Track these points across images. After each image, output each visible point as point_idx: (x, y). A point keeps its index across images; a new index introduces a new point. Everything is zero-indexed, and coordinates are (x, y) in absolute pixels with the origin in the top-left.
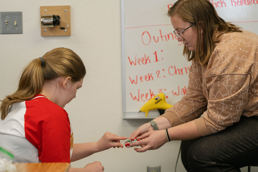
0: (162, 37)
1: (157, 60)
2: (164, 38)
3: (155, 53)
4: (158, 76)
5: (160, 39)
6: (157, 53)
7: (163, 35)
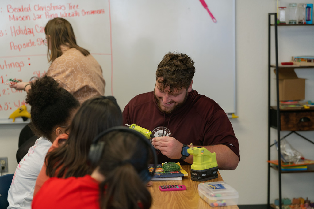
0: (6, 65)
1: (3, 82)
2: (8, 66)
3: (2, 77)
4: (4, 93)
5: (5, 67)
6: (3, 77)
7: (7, 64)
